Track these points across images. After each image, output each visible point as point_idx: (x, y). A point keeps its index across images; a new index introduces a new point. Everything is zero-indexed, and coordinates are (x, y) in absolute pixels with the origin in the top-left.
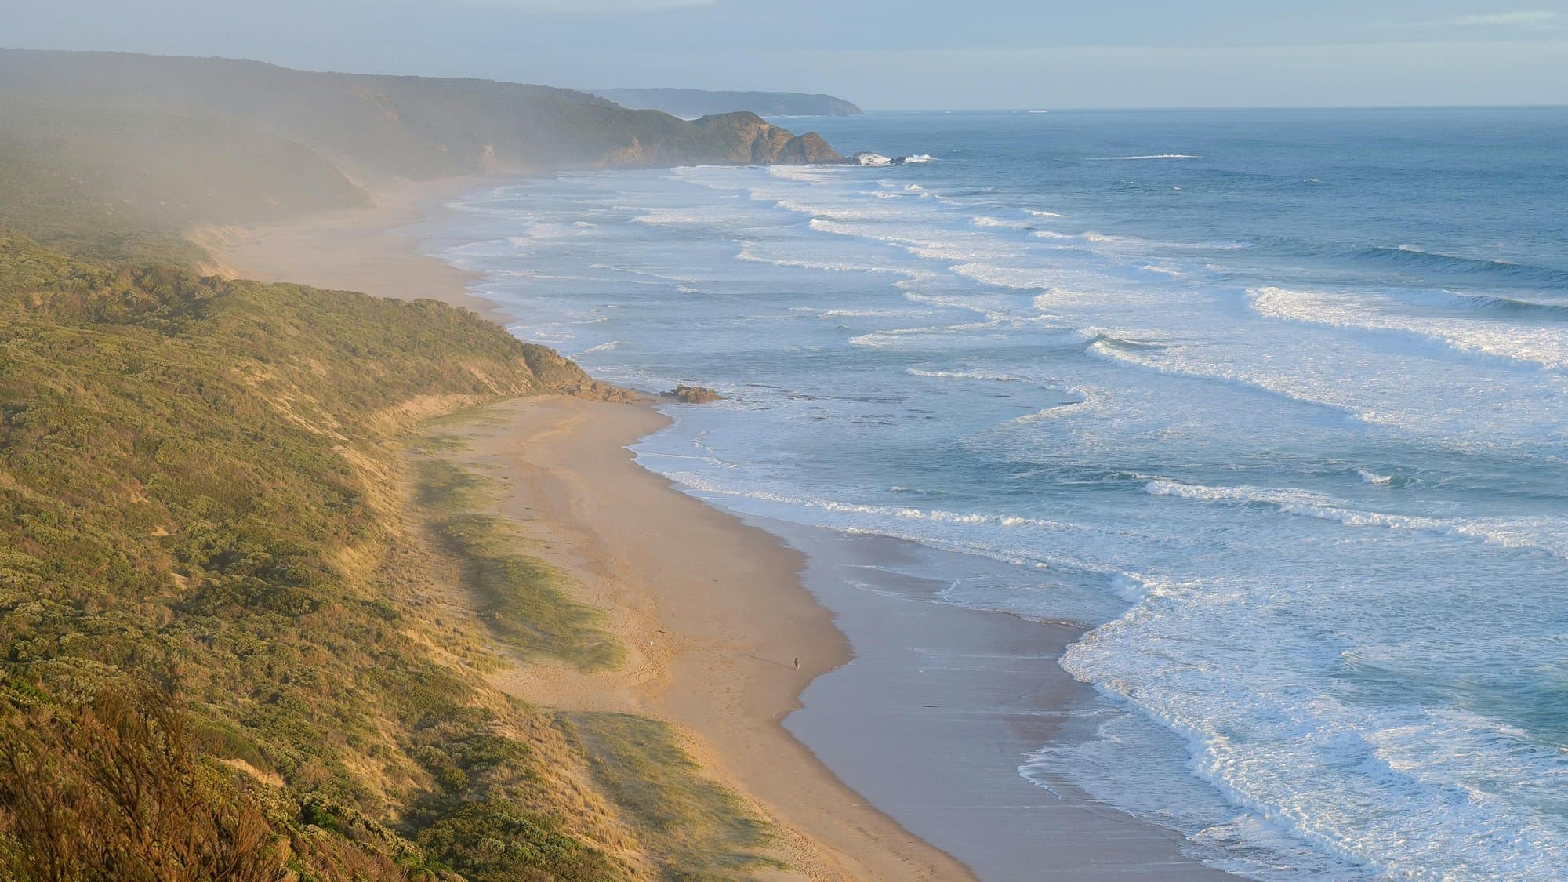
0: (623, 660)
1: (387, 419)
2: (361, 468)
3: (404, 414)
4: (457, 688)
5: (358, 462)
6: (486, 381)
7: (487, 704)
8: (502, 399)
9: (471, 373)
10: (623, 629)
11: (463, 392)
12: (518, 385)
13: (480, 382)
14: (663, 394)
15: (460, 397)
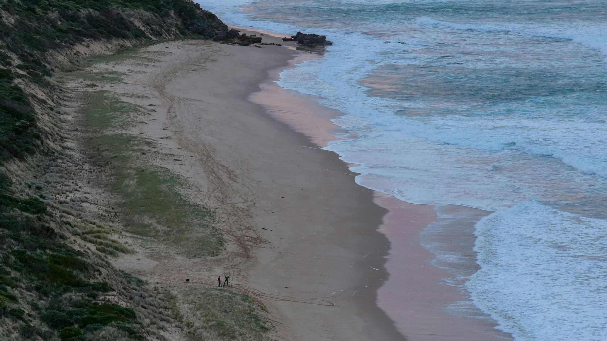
0: (221, 248)
1: (60, 58)
2: (34, 97)
3: (75, 54)
4: (84, 267)
5: (33, 92)
6: (143, 29)
7: (107, 280)
8: (155, 43)
9: (131, 22)
10: (224, 224)
11: (124, 37)
12: (168, 31)
13: (138, 29)
14: (285, 40)
15: (121, 42)
